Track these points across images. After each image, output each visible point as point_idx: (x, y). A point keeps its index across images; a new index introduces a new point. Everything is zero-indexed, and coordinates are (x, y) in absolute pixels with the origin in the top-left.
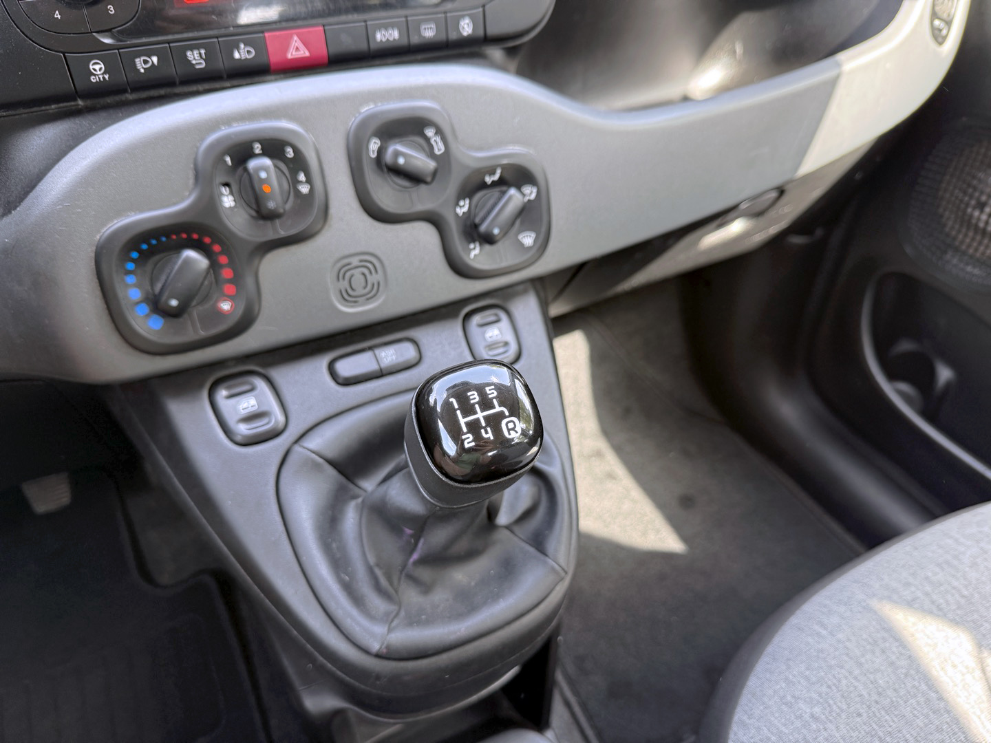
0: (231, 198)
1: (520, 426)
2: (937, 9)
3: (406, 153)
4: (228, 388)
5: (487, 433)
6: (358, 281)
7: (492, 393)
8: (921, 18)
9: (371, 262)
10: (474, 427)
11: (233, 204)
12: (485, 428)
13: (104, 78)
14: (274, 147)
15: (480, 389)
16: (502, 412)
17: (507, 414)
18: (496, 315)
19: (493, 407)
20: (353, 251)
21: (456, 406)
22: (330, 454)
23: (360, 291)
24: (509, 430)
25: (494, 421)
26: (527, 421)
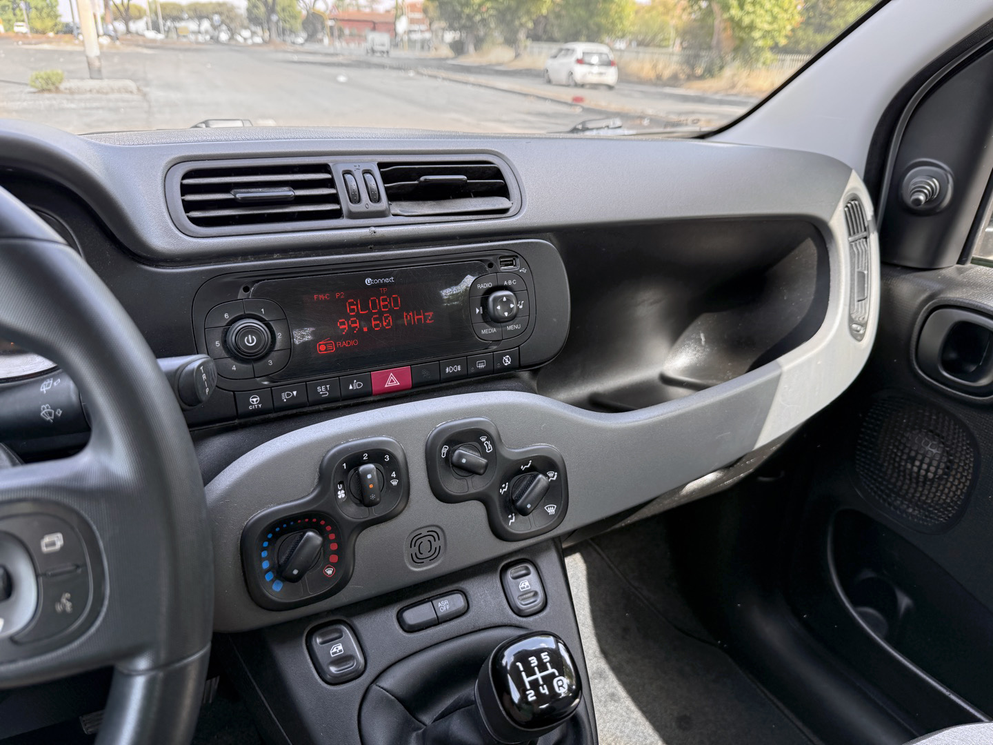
0: (343, 491)
1: (566, 681)
2: (853, 316)
3: (467, 455)
4: (322, 635)
5: (544, 689)
6: (425, 546)
7: (545, 657)
8: (841, 323)
9: (435, 532)
10: (535, 685)
11: (344, 495)
12: (542, 686)
13: (258, 406)
14: (377, 455)
15: (537, 653)
16: (553, 673)
17: (557, 674)
18: (527, 568)
19: (547, 669)
20: (423, 525)
21: (521, 669)
22: (400, 691)
23: (426, 554)
24: (559, 687)
25: (549, 680)
26: (570, 677)
